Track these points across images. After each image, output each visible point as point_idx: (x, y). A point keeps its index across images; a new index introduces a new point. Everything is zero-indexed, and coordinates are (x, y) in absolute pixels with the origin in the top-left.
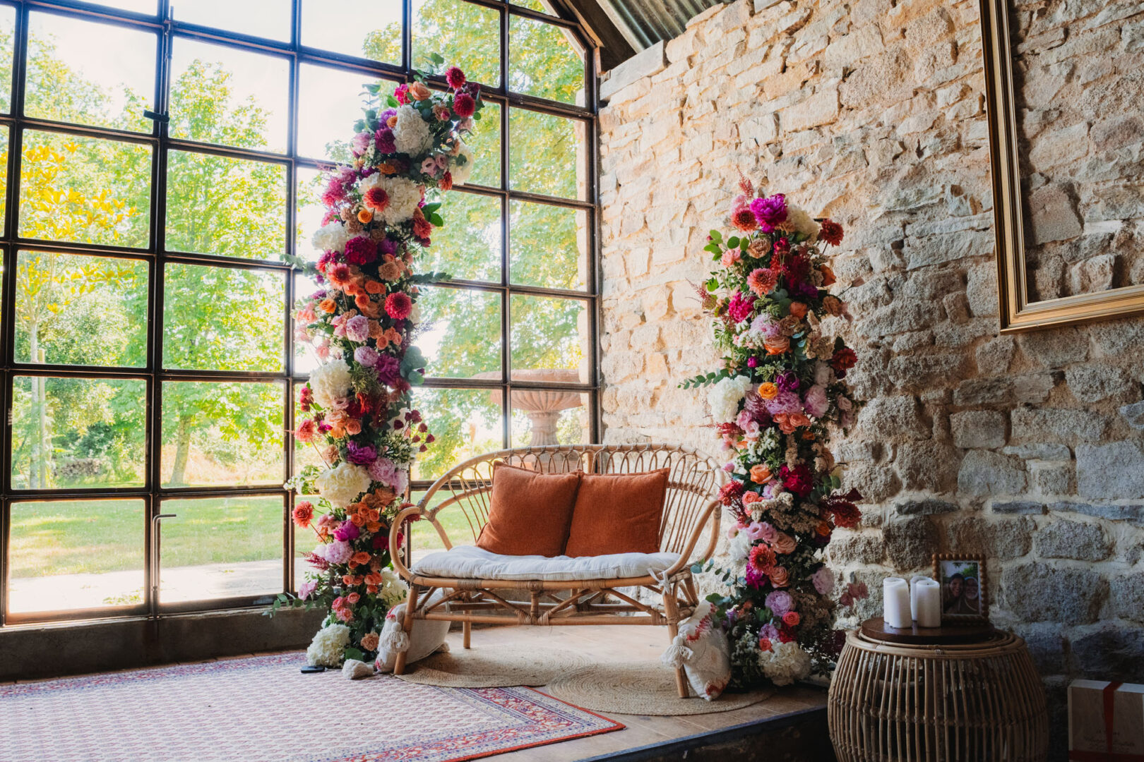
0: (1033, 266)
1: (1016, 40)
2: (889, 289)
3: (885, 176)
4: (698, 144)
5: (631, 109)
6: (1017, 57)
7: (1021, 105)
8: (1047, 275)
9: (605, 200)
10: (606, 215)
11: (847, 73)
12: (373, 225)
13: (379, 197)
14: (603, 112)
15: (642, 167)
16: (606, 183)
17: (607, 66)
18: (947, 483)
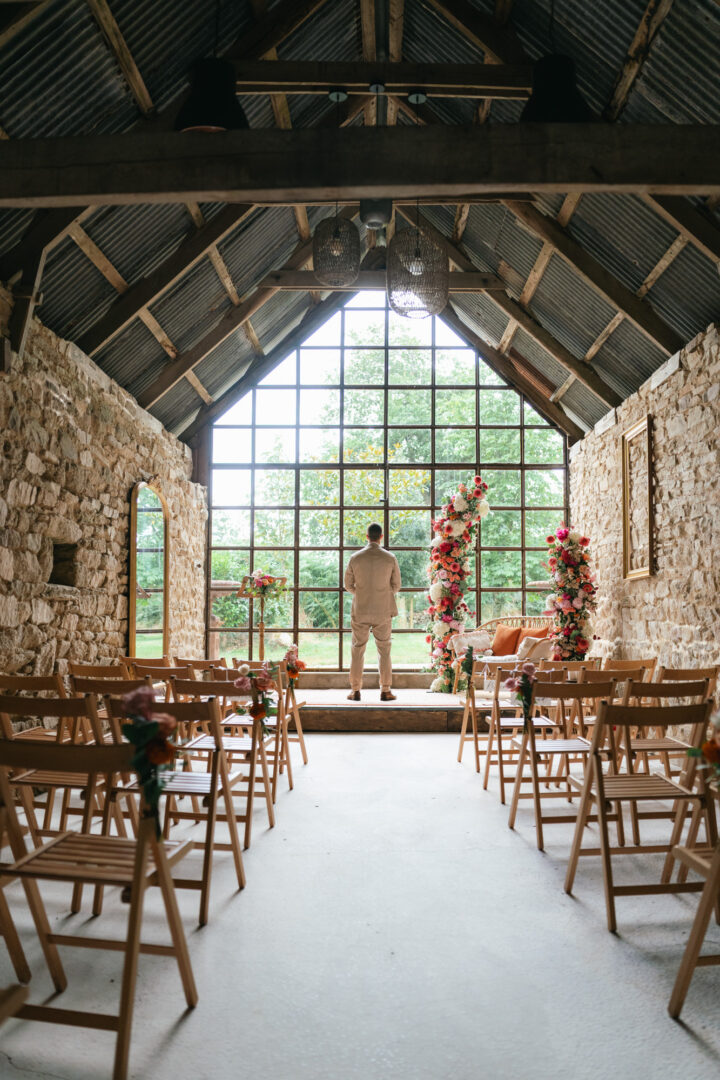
0: (632, 557)
1: (631, 474)
2: (615, 560)
3: (614, 515)
4: (587, 488)
5: (576, 466)
6: (631, 481)
7: (632, 498)
8: (634, 561)
9: (571, 505)
10: (572, 511)
11: (609, 472)
12: (450, 538)
13: (449, 529)
14: (570, 465)
15: (578, 493)
16: (571, 497)
17: (571, 445)
18: (621, 635)
